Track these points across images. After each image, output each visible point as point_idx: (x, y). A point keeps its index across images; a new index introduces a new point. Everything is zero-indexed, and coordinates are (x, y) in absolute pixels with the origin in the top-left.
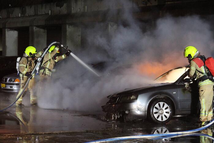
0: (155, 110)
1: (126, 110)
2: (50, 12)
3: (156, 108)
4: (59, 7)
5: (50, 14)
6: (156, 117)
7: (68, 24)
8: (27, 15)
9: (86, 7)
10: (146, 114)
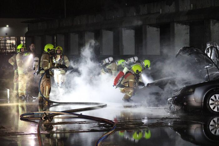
0: (211, 102)
1: (184, 102)
2: (161, 10)
3: (212, 100)
4: (169, 6)
5: (161, 13)
6: (212, 108)
7: (175, 22)
8: (141, 14)
9: (192, 5)
10: (203, 105)
